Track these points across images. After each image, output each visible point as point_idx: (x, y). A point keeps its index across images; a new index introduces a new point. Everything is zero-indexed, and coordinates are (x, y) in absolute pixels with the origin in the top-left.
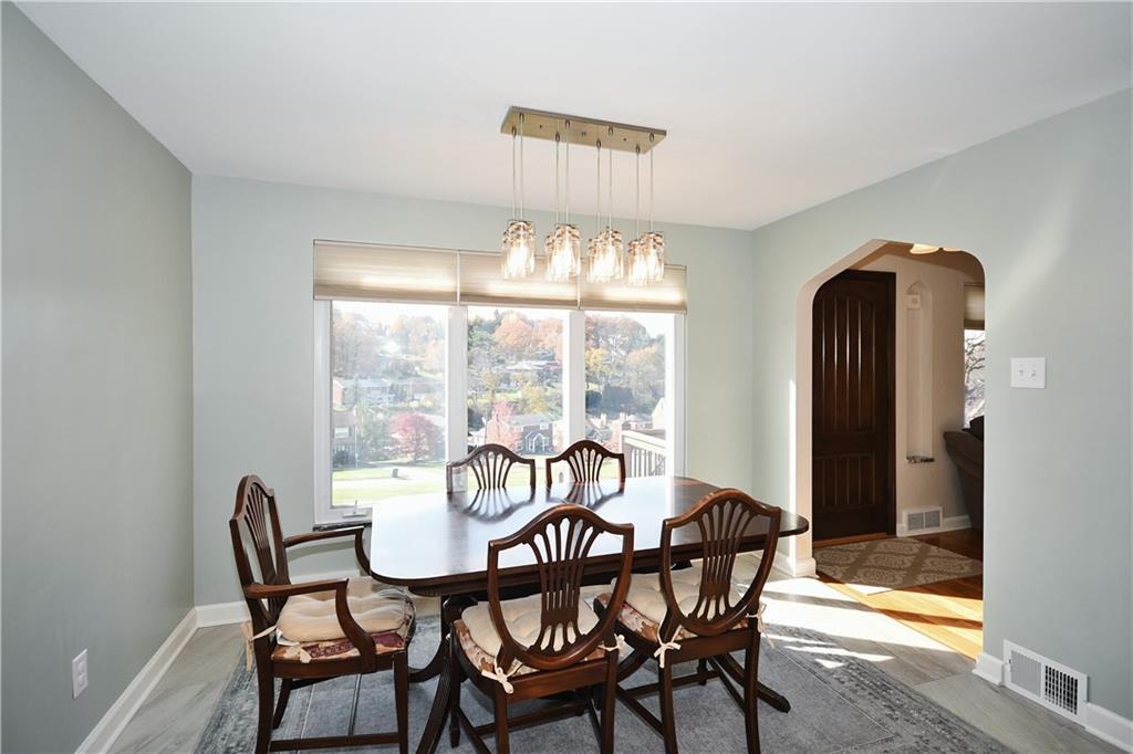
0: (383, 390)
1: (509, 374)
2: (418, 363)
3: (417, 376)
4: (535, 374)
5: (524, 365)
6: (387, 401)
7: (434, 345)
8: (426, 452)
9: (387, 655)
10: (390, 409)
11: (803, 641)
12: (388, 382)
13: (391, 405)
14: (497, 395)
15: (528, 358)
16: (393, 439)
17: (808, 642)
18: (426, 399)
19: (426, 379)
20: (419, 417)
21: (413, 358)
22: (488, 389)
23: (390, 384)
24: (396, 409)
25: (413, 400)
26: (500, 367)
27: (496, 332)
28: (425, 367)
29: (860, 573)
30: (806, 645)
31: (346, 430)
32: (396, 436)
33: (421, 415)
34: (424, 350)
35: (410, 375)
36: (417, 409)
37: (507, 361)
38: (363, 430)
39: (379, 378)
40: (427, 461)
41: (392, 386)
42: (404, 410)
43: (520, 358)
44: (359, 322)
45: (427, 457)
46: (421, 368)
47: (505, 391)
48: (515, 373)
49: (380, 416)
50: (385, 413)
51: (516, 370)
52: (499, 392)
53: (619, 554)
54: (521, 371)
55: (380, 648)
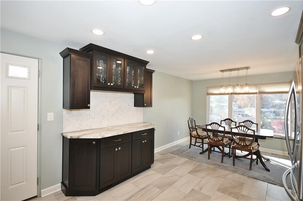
0: (271, 112)
6: (272, 116)
9: (201, 138)
10: (273, 118)
12: (273, 110)
13: (274, 117)
16: (272, 127)
23: (273, 111)
24: (276, 119)
32: (274, 127)
39: (269, 108)
41: (274, 111)
42: (279, 119)
49: (269, 120)
50: (271, 119)
55: (200, 137)
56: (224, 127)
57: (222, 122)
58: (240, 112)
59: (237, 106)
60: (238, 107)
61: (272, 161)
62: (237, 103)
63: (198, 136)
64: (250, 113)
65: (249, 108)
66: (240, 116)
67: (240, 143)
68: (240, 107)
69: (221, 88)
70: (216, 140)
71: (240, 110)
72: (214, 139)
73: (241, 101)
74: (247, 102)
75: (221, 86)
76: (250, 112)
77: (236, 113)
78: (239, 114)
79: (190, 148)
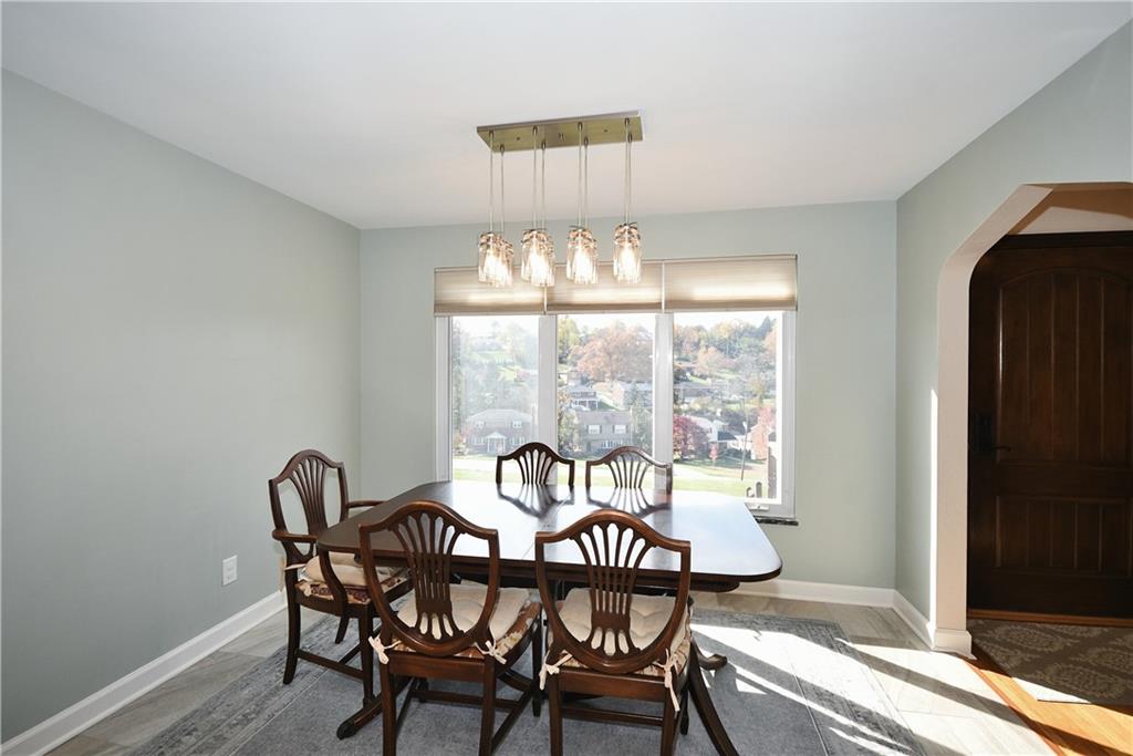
2: (689, 369)
3: (687, 380)
7: (705, 353)
8: (692, 452)
11: (864, 729)
14: (765, 401)
17: (868, 732)
18: (696, 402)
19: (698, 384)
20: (686, 420)
21: (685, 365)
22: (755, 395)
25: (683, 403)
27: (767, 339)
28: (696, 373)
29: (1052, 670)
30: (864, 735)
31: (624, 427)
33: (688, 416)
34: (696, 358)
35: (683, 380)
36: (686, 412)
38: (637, 428)
40: (692, 460)
44: (640, 333)
45: (693, 456)
46: (692, 374)
56: (492, 538)
57: (504, 463)
58: (585, 394)
59: (577, 379)
60: (579, 381)
61: (740, 670)
62: (577, 368)
63: (331, 597)
64: (610, 398)
65: (607, 383)
66: (584, 409)
67: (595, 644)
68: (585, 381)
70: (437, 634)
71: (584, 389)
72: (424, 629)
73: (586, 361)
74: (602, 364)
76: (609, 394)
77: (574, 400)
78: (583, 403)
79: (289, 678)
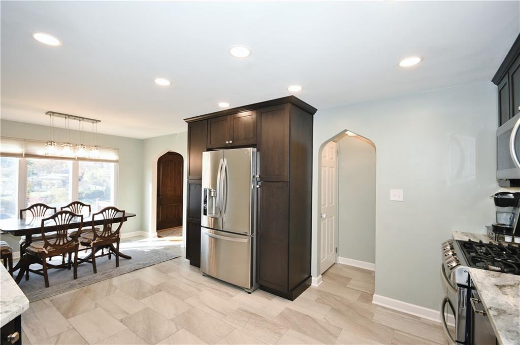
1: (41, 181)
4: (60, 181)
5: (52, 176)
15: (55, 172)
26: (34, 177)
37: (39, 173)
43: (49, 172)
47: (38, 191)
48: (46, 181)
51: (46, 179)
52: (33, 191)
53: (90, 222)
54: (50, 179)
69: (51, 145)
75: (51, 143)
